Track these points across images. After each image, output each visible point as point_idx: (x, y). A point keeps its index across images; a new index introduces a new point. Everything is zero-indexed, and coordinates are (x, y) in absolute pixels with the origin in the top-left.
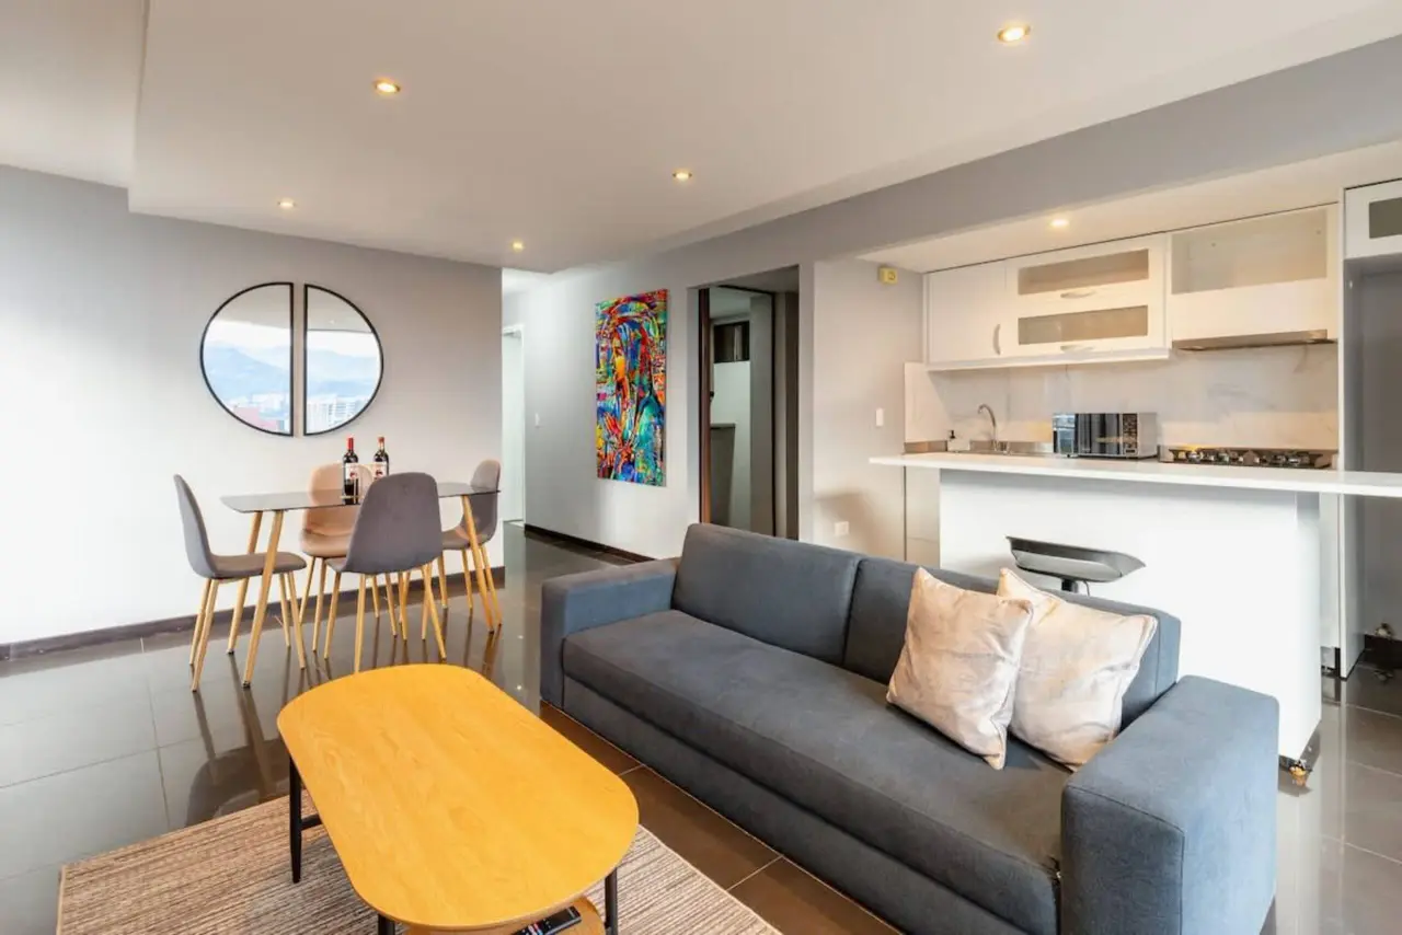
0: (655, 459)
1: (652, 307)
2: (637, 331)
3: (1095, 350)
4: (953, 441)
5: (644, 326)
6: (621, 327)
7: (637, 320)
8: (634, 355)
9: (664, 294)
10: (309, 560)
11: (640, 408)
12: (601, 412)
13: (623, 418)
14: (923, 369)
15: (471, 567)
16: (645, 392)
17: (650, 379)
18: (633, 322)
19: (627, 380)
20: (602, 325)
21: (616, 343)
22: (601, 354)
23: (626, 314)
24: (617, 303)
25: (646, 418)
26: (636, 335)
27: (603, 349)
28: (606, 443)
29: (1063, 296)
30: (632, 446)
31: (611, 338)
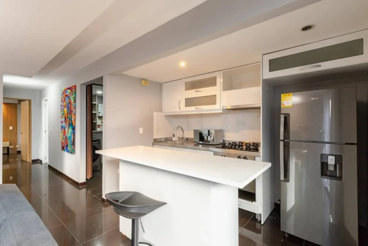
0: (72, 145)
1: (72, 91)
3: (203, 109)
4: (174, 137)
5: (70, 98)
6: (66, 98)
8: (68, 108)
9: (75, 87)
11: (69, 127)
12: (62, 127)
13: (66, 130)
14: (162, 114)
16: (70, 121)
17: (71, 117)
18: (68, 96)
19: (67, 116)
20: (62, 97)
21: (65, 104)
22: (62, 107)
24: (65, 90)
25: (70, 130)
26: (69, 101)
27: (62, 105)
28: (63, 138)
29: (196, 91)
30: (67, 140)
31: (64, 102)
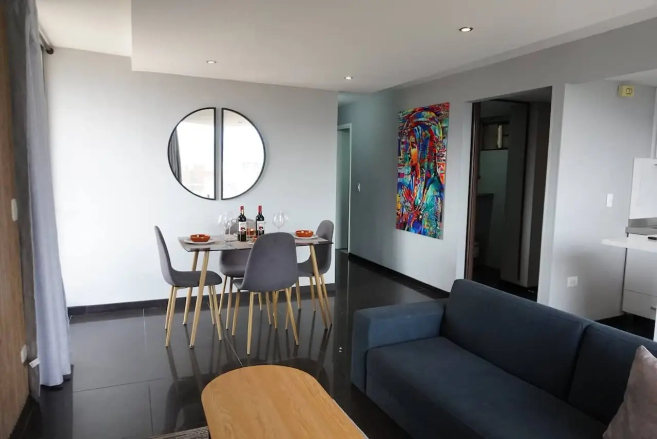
0: (436, 220)
1: (438, 115)
2: (427, 132)
5: (432, 127)
6: (416, 128)
7: (427, 124)
8: (424, 147)
9: (447, 106)
10: (223, 277)
11: (427, 185)
12: (400, 185)
13: (415, 191)
15: (314, 283)
16: (431, 174)
17: (435, 166)
18: (424, 125)
19: (419, 164)
20: (403, 126)
21: (412, 139)
22: (402, 146)
23: (420, 120)
24: (414, 112)
25: (431, 191)
26: (426, 134)
27: (402, 143)
28: (403, 207)
30: (420, 210)
31: (409, 136)
